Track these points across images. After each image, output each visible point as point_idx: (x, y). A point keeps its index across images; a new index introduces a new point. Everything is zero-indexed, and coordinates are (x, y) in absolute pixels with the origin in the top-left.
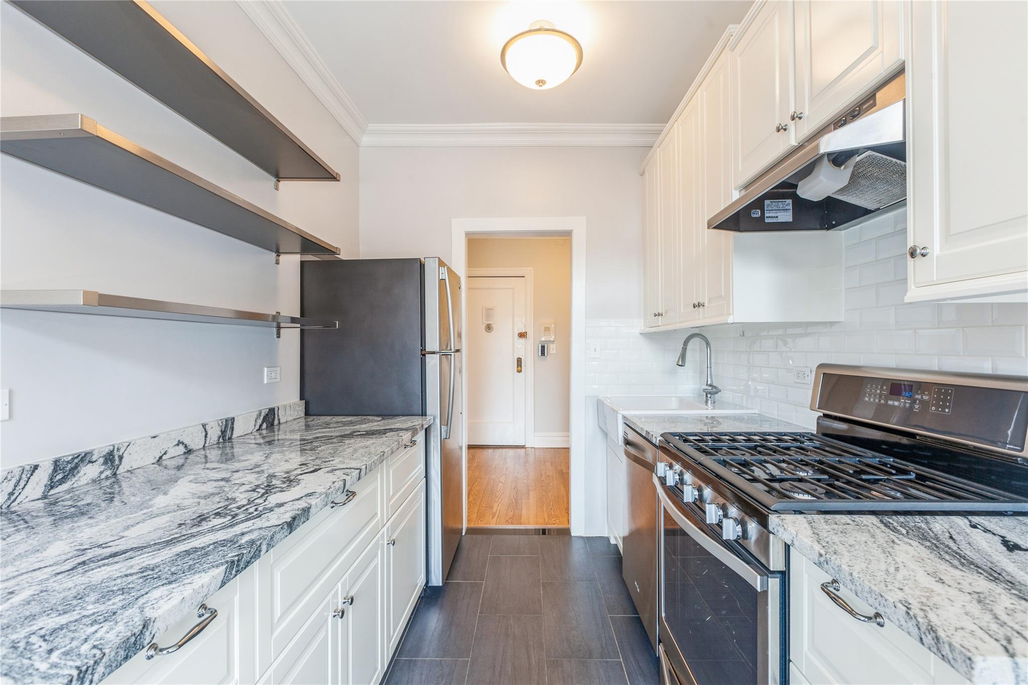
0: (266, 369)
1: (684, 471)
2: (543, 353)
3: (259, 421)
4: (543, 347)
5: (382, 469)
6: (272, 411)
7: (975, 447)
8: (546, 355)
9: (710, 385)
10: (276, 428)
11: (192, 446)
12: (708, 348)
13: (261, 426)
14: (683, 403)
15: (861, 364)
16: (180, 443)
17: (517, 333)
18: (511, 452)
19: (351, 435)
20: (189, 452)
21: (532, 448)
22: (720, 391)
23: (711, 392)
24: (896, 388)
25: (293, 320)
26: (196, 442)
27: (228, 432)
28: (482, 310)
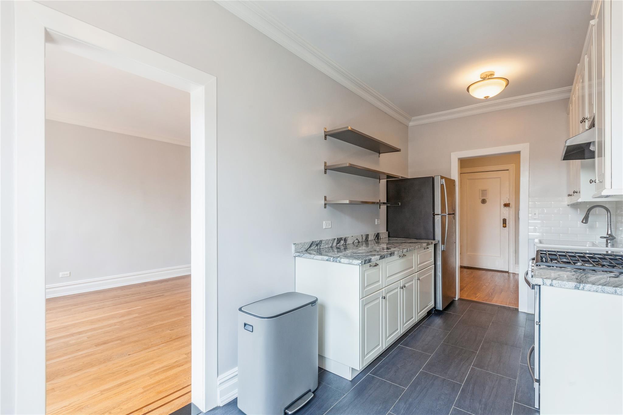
0: (376, 220)
3: (375, 237)
5: (415, 253)
6: (378, 233)
9: (610, 235)
10: (379, 240)
11: (359, 241)
12: (609, 214)
13: (375, 238)
16: (357, 239)
17: (503, 203)
18: (499, 274)
19: (405, 243)
20: (359, 242)
21: (513, 273)
22: (615, 238)
23: (610, 238)
25: (384, 203)
26: (360, 240)
27: (367, 239)
28: (479, 191)
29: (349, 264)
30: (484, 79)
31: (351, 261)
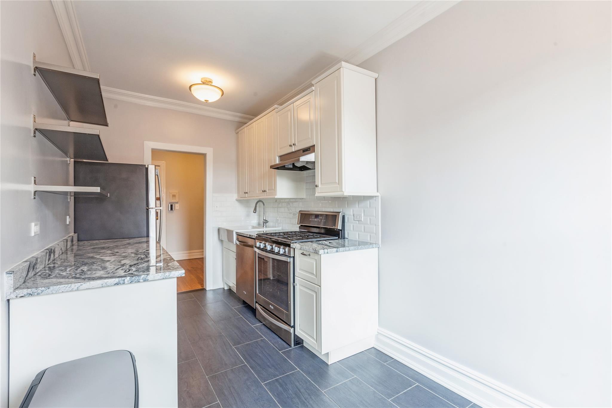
1: (266, 242)
2: (172, 209)
4: (172, 206)
7: (330, 228)
8: (173, 210)
9: (265, 220)
12: (264, 206)
14: (254, 227)
15: (309, 210)
22: (268, 222)
24: (317, 216)
29: (163, 279)
30: (204, 83)
31: (167, 274)
